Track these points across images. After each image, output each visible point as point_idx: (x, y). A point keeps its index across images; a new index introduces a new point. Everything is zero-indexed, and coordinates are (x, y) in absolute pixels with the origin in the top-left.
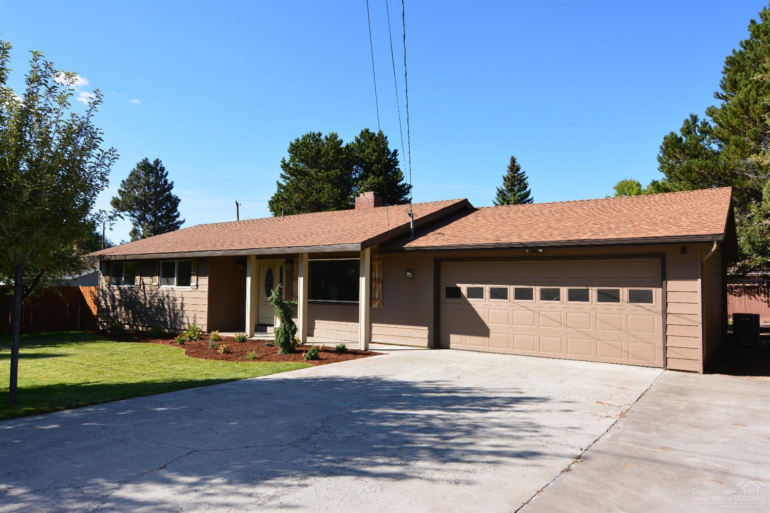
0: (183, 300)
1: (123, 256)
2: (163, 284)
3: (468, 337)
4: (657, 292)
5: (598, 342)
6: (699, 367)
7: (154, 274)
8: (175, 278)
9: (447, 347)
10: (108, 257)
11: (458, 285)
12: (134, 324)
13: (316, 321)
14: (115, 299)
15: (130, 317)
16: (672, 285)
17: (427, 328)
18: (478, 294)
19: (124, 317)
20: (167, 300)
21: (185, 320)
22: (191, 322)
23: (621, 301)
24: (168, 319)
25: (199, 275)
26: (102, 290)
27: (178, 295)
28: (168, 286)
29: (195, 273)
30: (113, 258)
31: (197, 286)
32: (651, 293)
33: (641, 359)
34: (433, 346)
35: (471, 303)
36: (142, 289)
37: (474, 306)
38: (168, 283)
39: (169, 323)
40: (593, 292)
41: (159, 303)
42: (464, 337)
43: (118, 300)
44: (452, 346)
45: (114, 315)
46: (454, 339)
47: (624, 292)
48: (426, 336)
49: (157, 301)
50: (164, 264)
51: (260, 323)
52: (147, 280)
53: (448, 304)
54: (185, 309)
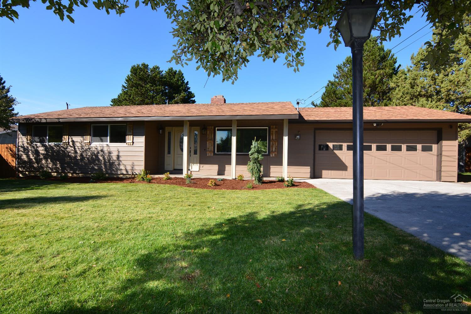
0: (119, 153)
1: (56, 119)
2: (94, 142)
3: (332, 171)
4: (435, 147)
5: (406, 171)
6: (456, 179)
7: (85, 134)
8: (108, 137)
9: (320, 177)
10: (37, 120)
11: (328, 143)
12: (63, 172)
13: (226, 166)
14: (40, 153)
15: (58, 166)
16: (444, 143)
17: (309, 167)
18: (340, 148)
19: (50, 167)
20: (101, 153)
21: (122, 167)
22: (129, 168)
23: (418, 150)
24: (103, 167)
25: (134, 134)
26: (23, 147)
27: (112, 149)
28: (101, 143)
29: (131, 133)
30: (44, 121)
31: (133, 143)
32: (432, 147)
33: (429, 178)
34: (313, 177)
35: (336, 153)
36: (72, 145)
37: (338, 155)
38: (102, 141)
39: (104, 170)
40: (404, 147)
41: (92, 156)
42: (330, 171)
43: (43, 154)
44: (323, 177)
45: (38, 166)
46: (324, 173)
47: (419, 146)
48: (309, 171)
49: (89, 154)
50: (94, 127)
51: (175, 168)
52: (77, 139)
53: (320, 154)
54: (121, 159)
